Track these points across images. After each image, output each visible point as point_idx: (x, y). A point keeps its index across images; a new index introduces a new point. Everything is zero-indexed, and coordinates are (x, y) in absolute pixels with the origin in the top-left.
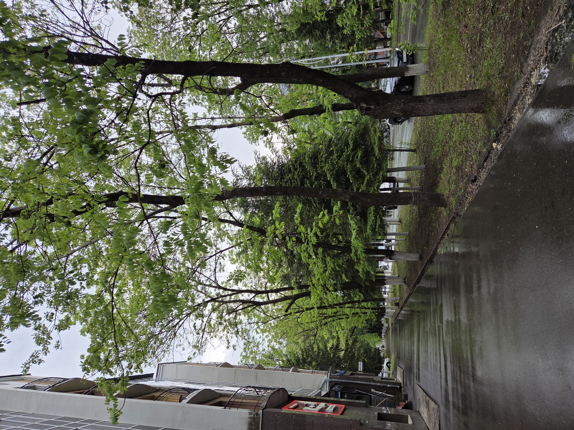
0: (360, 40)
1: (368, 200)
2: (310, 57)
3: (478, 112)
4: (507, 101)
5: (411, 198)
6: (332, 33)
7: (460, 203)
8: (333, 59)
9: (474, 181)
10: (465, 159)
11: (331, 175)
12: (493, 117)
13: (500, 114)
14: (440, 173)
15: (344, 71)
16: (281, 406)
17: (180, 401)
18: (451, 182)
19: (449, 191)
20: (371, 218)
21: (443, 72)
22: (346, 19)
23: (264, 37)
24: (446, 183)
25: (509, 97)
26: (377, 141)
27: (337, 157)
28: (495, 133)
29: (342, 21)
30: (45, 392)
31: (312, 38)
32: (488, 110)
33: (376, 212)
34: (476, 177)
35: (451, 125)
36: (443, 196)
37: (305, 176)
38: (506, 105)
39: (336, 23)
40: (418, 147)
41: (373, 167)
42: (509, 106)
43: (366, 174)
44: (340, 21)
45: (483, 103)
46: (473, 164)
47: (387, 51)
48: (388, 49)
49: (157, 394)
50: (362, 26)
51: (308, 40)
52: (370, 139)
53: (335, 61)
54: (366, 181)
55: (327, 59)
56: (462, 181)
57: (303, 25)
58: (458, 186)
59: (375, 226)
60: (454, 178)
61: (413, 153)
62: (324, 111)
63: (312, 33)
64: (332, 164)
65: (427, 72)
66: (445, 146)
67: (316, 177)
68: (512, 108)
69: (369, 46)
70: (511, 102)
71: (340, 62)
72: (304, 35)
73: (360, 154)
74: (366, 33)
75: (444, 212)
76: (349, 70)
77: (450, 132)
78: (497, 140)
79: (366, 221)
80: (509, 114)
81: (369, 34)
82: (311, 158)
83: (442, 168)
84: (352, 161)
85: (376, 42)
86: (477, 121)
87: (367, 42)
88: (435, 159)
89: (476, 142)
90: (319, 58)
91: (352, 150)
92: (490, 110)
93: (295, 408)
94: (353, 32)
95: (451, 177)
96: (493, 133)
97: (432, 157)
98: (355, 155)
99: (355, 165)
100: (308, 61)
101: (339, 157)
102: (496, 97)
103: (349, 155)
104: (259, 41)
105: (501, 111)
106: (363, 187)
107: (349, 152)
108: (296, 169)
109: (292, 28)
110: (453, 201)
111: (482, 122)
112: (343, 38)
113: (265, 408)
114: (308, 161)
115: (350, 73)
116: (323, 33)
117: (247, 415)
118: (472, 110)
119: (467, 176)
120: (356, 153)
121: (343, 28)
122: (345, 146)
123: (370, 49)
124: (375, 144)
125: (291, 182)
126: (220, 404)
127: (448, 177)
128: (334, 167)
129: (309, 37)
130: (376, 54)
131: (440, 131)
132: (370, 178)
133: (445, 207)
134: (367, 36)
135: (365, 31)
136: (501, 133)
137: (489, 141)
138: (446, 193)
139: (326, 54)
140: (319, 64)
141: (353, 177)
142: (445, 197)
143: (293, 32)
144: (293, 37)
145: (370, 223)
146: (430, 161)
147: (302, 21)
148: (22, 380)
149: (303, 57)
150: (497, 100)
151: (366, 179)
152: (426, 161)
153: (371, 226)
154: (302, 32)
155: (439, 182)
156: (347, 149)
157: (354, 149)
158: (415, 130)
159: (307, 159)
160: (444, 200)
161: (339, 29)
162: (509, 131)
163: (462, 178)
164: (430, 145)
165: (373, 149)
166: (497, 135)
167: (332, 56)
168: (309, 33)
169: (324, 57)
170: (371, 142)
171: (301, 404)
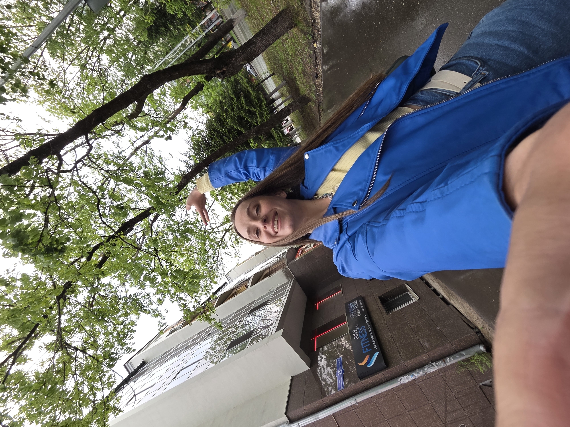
0: (192, 15)
1: (267, 128)
2: (171, 50)
3: (292, 28)
4: (305, 8)
5: (289, 109)
6: (172, 23)
7: (318, 95)
8: (186, 41)
9: (317, 77)
10: (304, 64)
11: (236, 125)
12: (303, 25)
13: (306, 21)
14: (296, 81)
15: (199, 45)
16: (294, 258)
17: (247, 288)
18: (305, 84)
19: (307, 91)
20: (275, 134)
21: (255, 8)
22: (173, 6)
23: (132, 56)
24: (303, 86)
25: (304, 4)
26: (247, 85)
27: (232, 111)
28: (311, 37)
29: (171, 9)
30: (181, 329)
31: (162, 35)
32: (297, 22)
33: (276, 129)
34: (316, 73)
35: (283, 45)
36: (306, 95)
37: (222, 136)
38: (306, 11)
39: (169, 13)
40: (274, 70)
41: (256, 103)
42: (308, 12)
43: (255, 110)
44: (170, 10)
45: (291, 19)
46: (310, 65)
47: (215, 12)
48: (215, 11)
49: (234, 292)
50: (187, 4)
51: (161, 38)
52: (243, 86)
53: (189, 42)
54: (258, 115)
55: (182, 44)
56: (311, 80)
57: (149, 29)
58: (310, 85)
59: (281, 137)
60: (305, 80)
61: (273, 76)
62: (203, 85)
63: (159, 32)
64: (232, 117)
65: (246, 14)
66: (288, 61)
67: (228, 132)
68: (311, 11)
69: (202, 17)
70: (308, 7)
71: (193, 41)
72: (156, 37)
73: (243, 101)
74: (193, 7)
75: (312, 105)
76: (202, 42)
77: (285, 50)
78: (315, 41)
79: (274, 139)
80: (311, 17)
81: (195, 8)
82: (217, 122)
83: (295, 77)
84: (242, 108)
85: (204, 11)
86: (295, 34)
87: (198, 15)
88: (288, 73)
89: (304, 49)
90: (177, 47)
91: (237, 100)
92: (299, 21)
93: (301, 253)
94: (184, 13)
95: (303, 81)
96: (310, 37)
97: (286, 74)
98: (240, 102)
99: (245, 109)
100: (173, 54)
101: (232, 110)
102: (296, 8)
103: (237, 105)
104: (131, 61)
105: (305, 18)
106: (259, 120)
107: (236, 103)
108: (214, 135)
109: (144, 37)
110: (312, 95)
111: (299, 33)
112: (181, 22)
113: (288, 263)
114: (217, 125)
115: (203, 44)
116: (166, 27)
117: (282, 272)
118: (288, 28)
119: (311, 75)
120: (240, 101)
121: (176, 14)
122: (231, 100)
123: (204, 18)
124: (247, 87)
125: (217, 145)
126: (266, 276)
127: (301, 81)
128: (234, 119)
129: (159, 36)
130: (210, 19)
131: (279, 53)
132: (259, 111)
133: (311, 101)
134: (195, 10)
135: (191, 7)
136: (314, 34)
137: (310, 45)
138: (306, 92)
139: (179, 41)
140: (181, 51)
141: (249, 117)
142: (307, 95)
143: (147, 39)
144: (150, 43)
145: (277, 138)
146: (286, 76)
147: (146, 27)
148: (166, 330)
149: (167, 54)
150: (298, 11)
151: (257, 113)
152: (284, 78)
153: (278, 139)
154: (152, 35)
155: (298, 87)
156: (234, 101)
157: (238, 99)
158: (265, 60)
159: (215, 125)
160: (308, 97)
161: (174, 16)
162: (319, 30)
163: (309, 78)
164: (280, 66)
165: (248, 91)
166: (313, 37)
167: (184, 40)
168: (157, 33)
169: (180, 44)
170: (244, 88)
171: (303, 249)
